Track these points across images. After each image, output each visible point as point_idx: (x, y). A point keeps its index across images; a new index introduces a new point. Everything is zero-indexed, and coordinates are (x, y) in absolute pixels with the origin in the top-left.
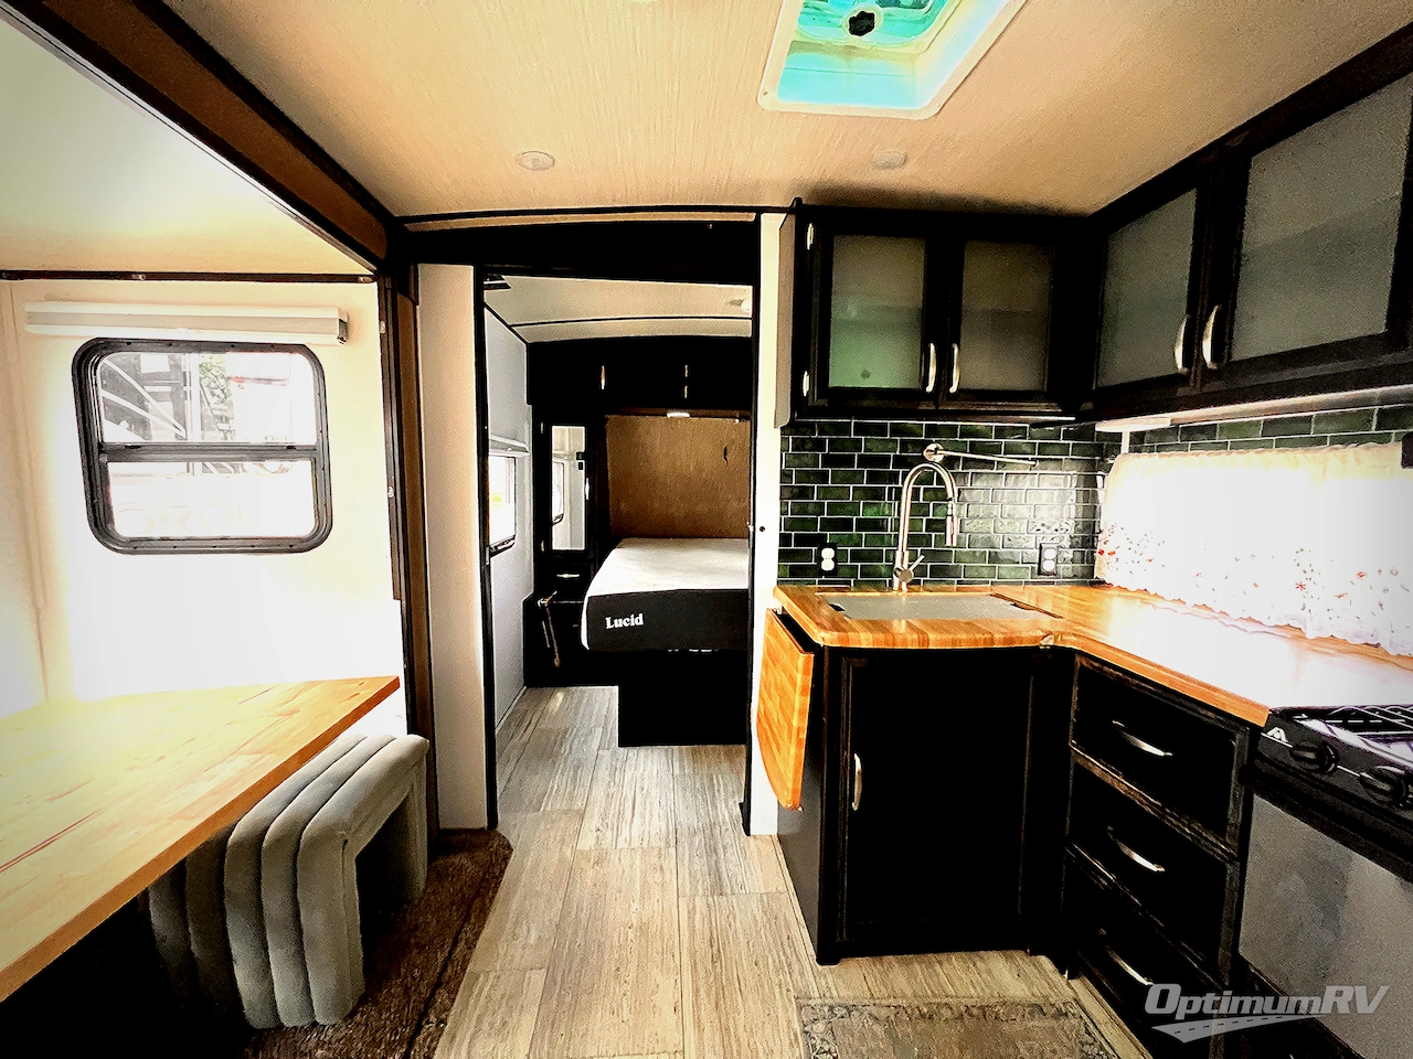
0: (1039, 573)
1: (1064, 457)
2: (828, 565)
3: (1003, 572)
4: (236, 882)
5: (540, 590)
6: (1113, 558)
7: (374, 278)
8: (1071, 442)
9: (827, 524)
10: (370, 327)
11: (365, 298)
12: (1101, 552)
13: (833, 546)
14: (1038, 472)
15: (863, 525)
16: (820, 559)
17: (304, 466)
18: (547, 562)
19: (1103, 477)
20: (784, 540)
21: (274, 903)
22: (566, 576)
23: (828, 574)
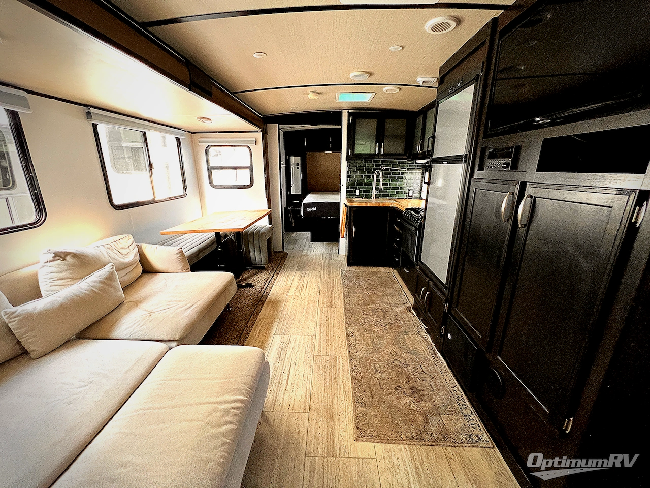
0: (409, 196)
2: (357, 193)
4: (251, 239)
5: (288, 205)
7: (261, 131)
9: (357, 184)
10: (261, 142)
11: (259, 135)
13: (359, 189)
15: (366, 184)
16: (355, 192)
17: (248, 171)
18: (290, 198)
20: (347, 188)
21: (256, 243)
22: (295, 201)
23: (358, 195)
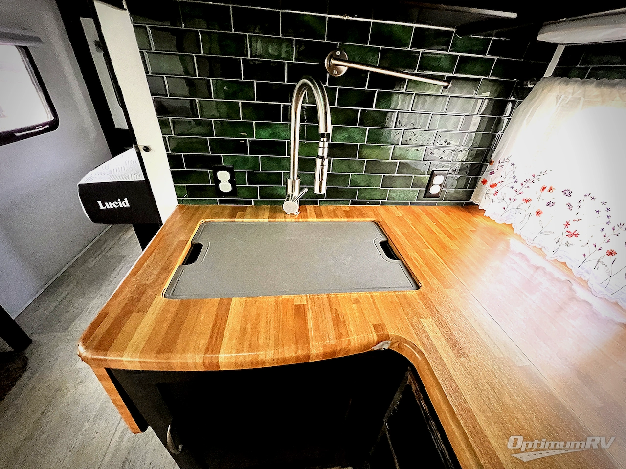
0: (425, 195)
1: (482, 77)
2: (225, 186)
3: (393, 194)
6: (493, 190)
8: (496, 58)
9: (219, 146)
12: (484, 182)
13: (228, 168)
14: (450, 95)
15: (258, 147)
16: (217, 181)
19: (514, 103)
23: (227, 194)
